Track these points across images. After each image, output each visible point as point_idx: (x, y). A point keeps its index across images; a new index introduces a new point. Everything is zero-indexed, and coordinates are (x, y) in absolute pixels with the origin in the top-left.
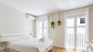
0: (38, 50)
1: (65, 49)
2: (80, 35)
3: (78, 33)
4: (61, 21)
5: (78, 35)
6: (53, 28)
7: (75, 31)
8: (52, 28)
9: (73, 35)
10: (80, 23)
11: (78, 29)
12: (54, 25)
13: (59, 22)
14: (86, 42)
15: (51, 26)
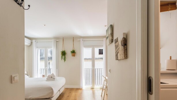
0: (52, 89)
1: (81, 89)
2: (98, 70)
3: (96, 67)
4: (75, 51)
5: (96, 70)
6: (65, 60)
7: (93, 65)
8: (63, 60)
9: (91, 70)
10: (99, 54)
11: (96, 62)
12: (66, 56)
13: (73, 52)
14: (103, 76)
15: (62, 57)
